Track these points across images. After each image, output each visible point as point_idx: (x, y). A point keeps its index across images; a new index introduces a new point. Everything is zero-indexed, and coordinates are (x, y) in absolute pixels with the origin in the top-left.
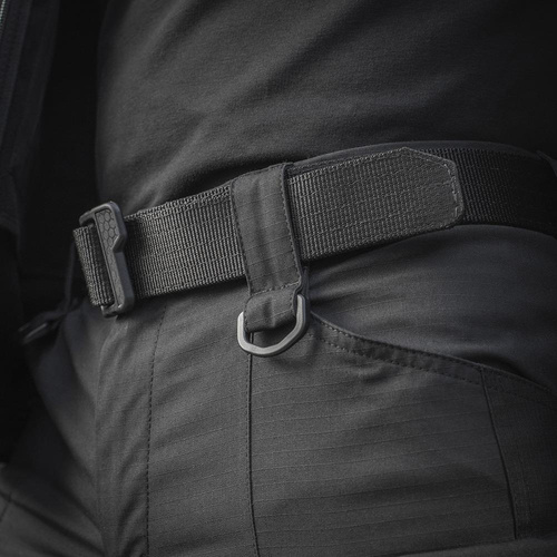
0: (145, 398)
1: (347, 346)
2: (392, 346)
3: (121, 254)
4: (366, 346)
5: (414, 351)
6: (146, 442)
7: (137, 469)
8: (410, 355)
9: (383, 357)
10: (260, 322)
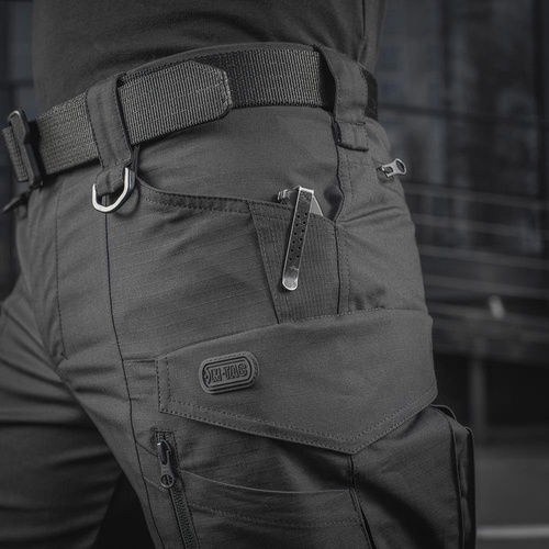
0: (54, 244)
1: (155, 199)
2: (184, 196)
3: (29, 146)
4: (167, 198)
5: (199, 197)
6: (56, 276)
7: (52, 295)
8: (198, 200)
9: (180, 204)
10: (104, 189)
